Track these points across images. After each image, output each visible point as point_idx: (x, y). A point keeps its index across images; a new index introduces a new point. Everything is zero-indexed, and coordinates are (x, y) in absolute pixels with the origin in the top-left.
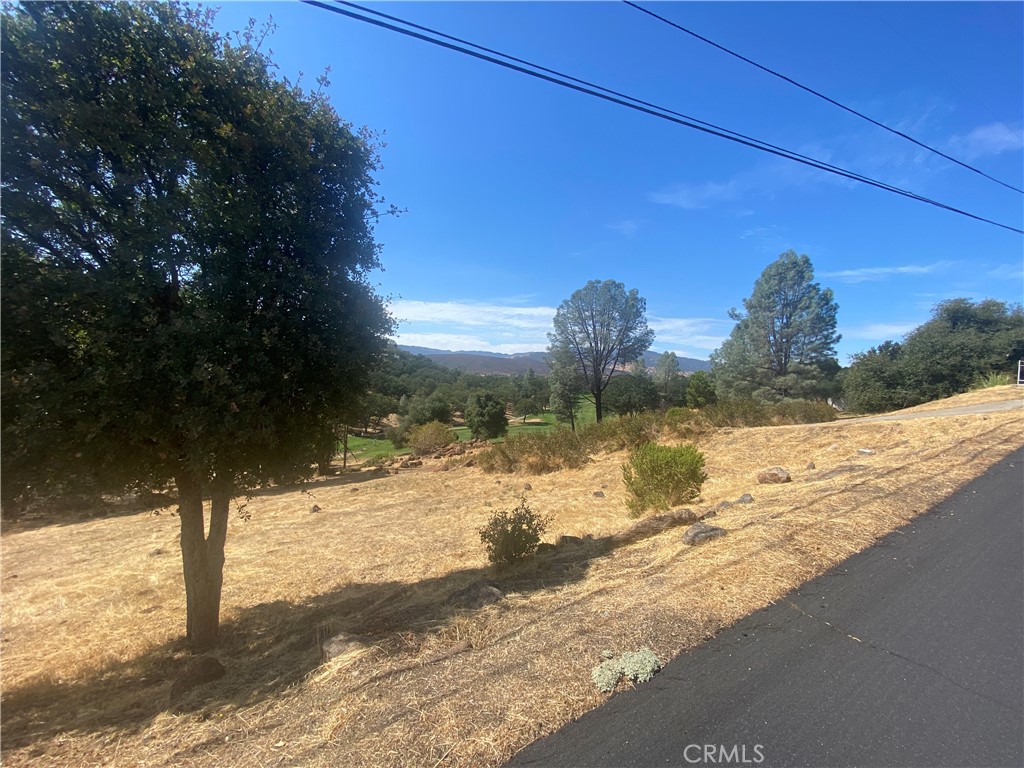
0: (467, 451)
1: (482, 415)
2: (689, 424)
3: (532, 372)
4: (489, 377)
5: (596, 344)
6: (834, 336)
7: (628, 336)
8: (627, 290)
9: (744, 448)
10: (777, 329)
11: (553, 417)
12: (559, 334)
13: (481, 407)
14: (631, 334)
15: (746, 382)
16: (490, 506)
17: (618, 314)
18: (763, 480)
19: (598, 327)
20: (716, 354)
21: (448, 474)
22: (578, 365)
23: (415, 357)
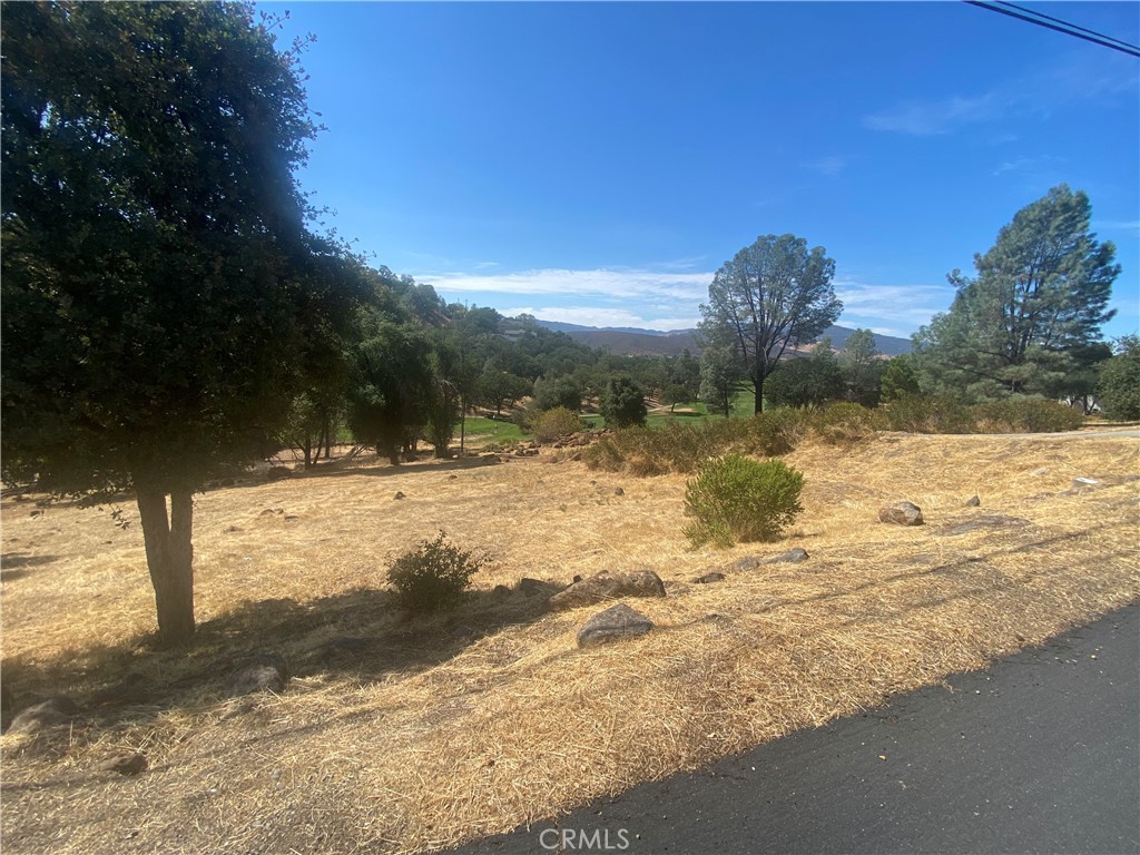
0: (591, 442)
1: (617, 402)
2: (842, 426)
3: (687, 354)
4: (637, 358)
5: (762, 319)
6: (1104, 312)
7: (805, 308)
8: (809, 248)
9: (908, 464)
11: (704, 407)
12: (715, 307)
13: (616, 392)
14: (810, 306)
15: (961, 371)
16: (563, 510)
17: (793, 280)
18: (886, 518)
19: (766, 297)
20: (922, 332)
21: (553, 467)
22: (736, 346)
23: (554, 334)
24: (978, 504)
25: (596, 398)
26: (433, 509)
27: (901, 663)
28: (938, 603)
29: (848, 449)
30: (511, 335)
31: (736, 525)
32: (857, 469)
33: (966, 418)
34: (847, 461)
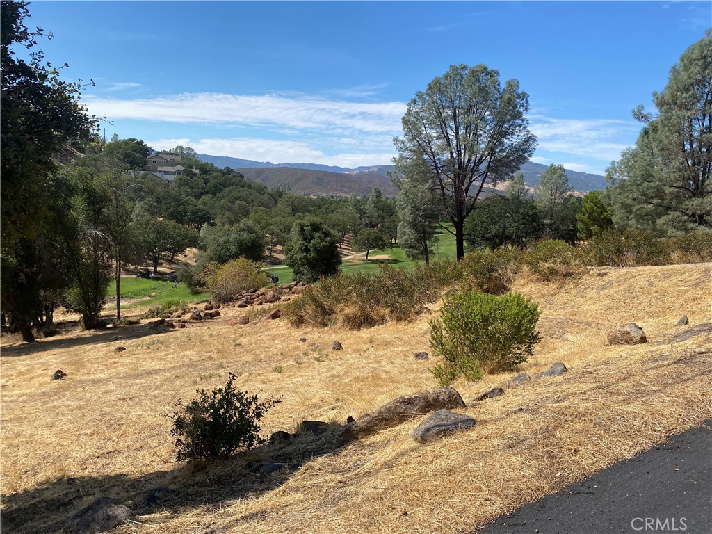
0: (283, 298)
1: (307, 250)
2: (555, 262)
3: (378, 194)
4: (323, 199)
5: (459, 154)
7: (501, 143)
9: (618, 295)
10: (696, 134)
11: (402, 253)
12: (411, 141)
13: (306, 239)
14: (506, 141)
15: (650, 206)
16: (280, 372)
17: (488, 113)
18: (613, 341)
19: (462, 131)
20: (613, 168)
21: (246, 328)
22: (433, 182)
23: (220, 171)
24: (687, 323)
25: (279, 247)
26: (112, 386)
27: (672, 417)
28: (685, 381)
29: (562, 285)
30: (166, 173)
31: (483, 358)
32: (572, 304)
33: (661, 251)
34: (562, 297)
